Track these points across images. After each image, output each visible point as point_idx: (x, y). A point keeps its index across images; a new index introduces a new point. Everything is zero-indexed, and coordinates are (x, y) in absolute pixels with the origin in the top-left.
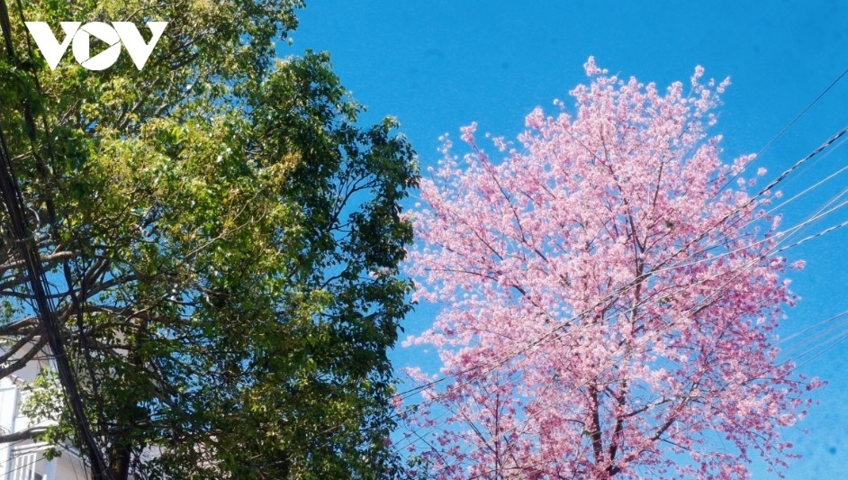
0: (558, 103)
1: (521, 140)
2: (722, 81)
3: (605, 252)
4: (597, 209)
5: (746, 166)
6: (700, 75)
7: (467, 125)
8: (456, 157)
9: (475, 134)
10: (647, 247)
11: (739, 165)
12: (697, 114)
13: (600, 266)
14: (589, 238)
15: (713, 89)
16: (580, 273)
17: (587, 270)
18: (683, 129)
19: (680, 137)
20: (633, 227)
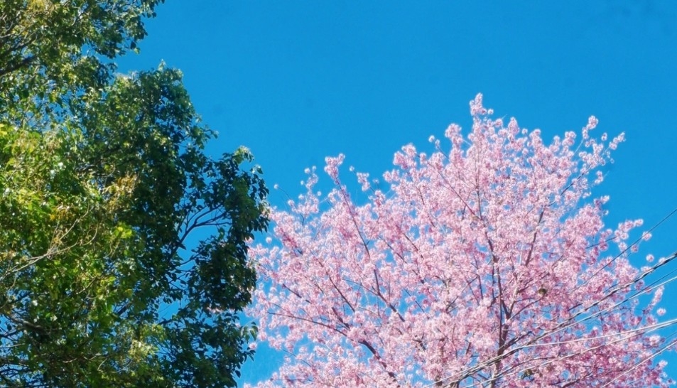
0: (434, 141)
1: (386, 179)
2: (617, 136)
3: (467, 315)
4: (463, 266)
5: (630, 233)
6: (593, 127)
7: (333, 157)
8: (319, 193)
9: (340, 167)
10: (514, 313)
11: (622, 232)
12: (584, 170)
13: (460, 330)
14: (451, 296)
15: (606, 144)
16: (438, 335)
17: (446, 333)
18: (567, 184)
19: (562, 194)
20: (501, 289)
